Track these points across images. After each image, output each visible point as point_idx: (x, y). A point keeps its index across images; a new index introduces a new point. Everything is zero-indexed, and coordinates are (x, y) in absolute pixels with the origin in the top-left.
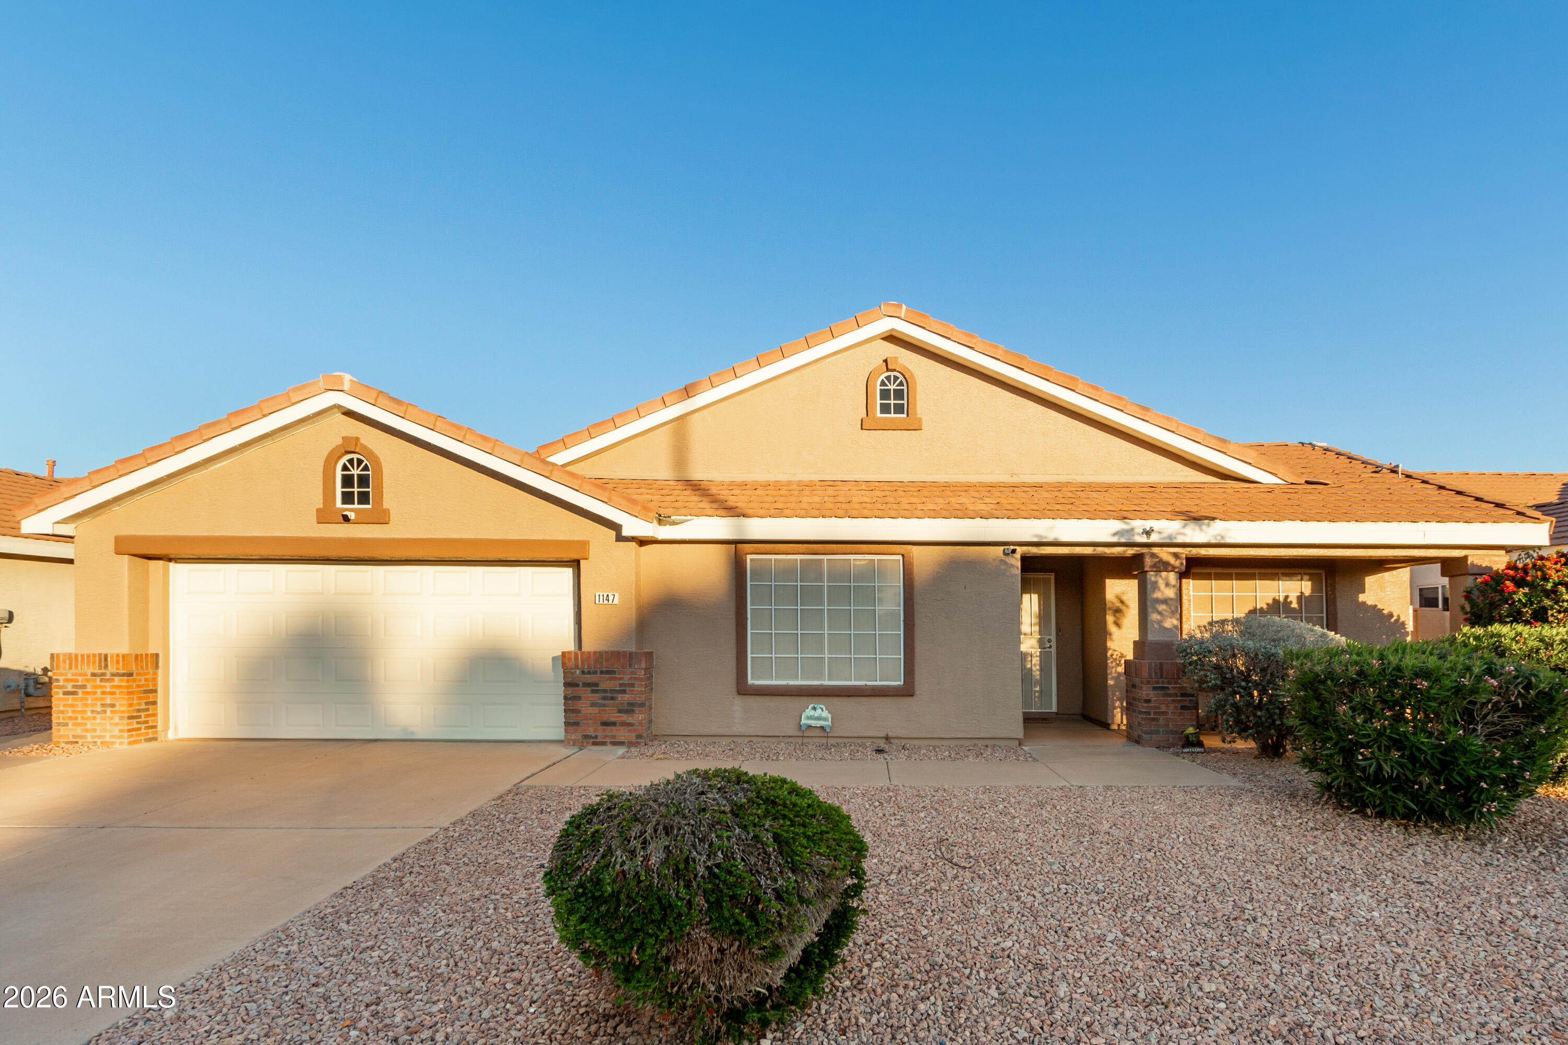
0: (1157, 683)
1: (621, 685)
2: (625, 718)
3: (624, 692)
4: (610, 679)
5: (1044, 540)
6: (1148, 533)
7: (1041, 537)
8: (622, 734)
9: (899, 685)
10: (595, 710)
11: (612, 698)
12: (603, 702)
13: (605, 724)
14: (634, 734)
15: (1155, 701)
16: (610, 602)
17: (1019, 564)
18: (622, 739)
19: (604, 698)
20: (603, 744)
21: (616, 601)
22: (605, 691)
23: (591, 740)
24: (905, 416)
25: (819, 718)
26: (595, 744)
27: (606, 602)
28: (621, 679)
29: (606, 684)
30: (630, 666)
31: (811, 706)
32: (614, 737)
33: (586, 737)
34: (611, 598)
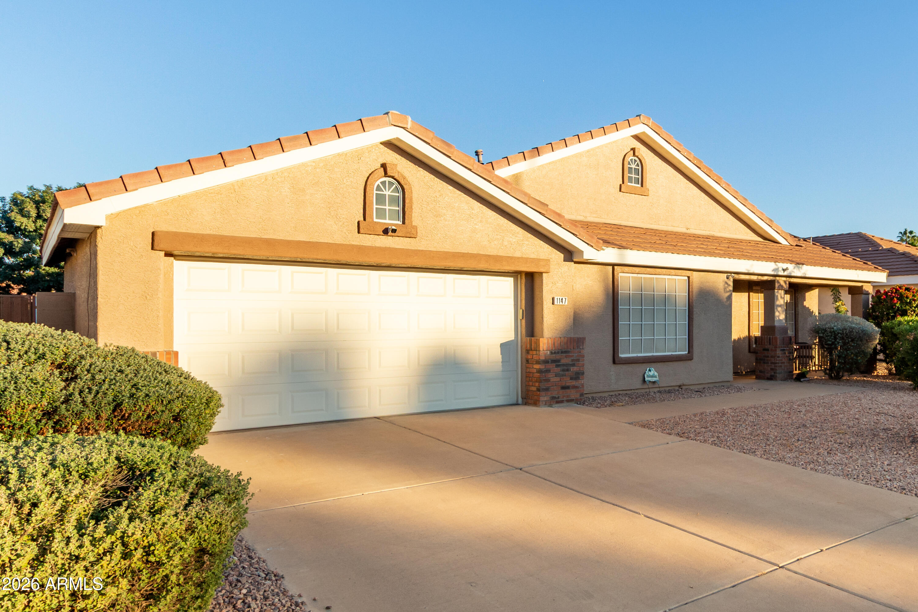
0: (782, 347)
1: (573, 360)
2: (574, 383)
3: (573, 365)
4: (566, 357)
5: (750, 272)
6: (784, 270)
7: (748, 271)
8: (573, 394)
9: (686, 354)
10: (557, 379)
11: (568, 370)
12: (562, 373)
13: (564, 388)
14: (579, 394)
15: (782, 356)
16: (564, 303)
17: (732, 284)
18: (573, 397)
19: (563, 370)
20: (562, 402)
21: (566, 303)
22: (563, 365)
23: (555, 400)
24: (639, 186)
25: (652, 376)
26: (558, 402)
27: (561, 303)
28: (572, 356)
29: (564, 361)
30: (578, 347)
31: (648, 369)
32: (568, 396)
33: (553, 398)
34: (564, 300)
